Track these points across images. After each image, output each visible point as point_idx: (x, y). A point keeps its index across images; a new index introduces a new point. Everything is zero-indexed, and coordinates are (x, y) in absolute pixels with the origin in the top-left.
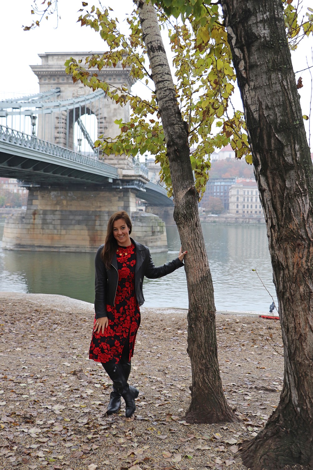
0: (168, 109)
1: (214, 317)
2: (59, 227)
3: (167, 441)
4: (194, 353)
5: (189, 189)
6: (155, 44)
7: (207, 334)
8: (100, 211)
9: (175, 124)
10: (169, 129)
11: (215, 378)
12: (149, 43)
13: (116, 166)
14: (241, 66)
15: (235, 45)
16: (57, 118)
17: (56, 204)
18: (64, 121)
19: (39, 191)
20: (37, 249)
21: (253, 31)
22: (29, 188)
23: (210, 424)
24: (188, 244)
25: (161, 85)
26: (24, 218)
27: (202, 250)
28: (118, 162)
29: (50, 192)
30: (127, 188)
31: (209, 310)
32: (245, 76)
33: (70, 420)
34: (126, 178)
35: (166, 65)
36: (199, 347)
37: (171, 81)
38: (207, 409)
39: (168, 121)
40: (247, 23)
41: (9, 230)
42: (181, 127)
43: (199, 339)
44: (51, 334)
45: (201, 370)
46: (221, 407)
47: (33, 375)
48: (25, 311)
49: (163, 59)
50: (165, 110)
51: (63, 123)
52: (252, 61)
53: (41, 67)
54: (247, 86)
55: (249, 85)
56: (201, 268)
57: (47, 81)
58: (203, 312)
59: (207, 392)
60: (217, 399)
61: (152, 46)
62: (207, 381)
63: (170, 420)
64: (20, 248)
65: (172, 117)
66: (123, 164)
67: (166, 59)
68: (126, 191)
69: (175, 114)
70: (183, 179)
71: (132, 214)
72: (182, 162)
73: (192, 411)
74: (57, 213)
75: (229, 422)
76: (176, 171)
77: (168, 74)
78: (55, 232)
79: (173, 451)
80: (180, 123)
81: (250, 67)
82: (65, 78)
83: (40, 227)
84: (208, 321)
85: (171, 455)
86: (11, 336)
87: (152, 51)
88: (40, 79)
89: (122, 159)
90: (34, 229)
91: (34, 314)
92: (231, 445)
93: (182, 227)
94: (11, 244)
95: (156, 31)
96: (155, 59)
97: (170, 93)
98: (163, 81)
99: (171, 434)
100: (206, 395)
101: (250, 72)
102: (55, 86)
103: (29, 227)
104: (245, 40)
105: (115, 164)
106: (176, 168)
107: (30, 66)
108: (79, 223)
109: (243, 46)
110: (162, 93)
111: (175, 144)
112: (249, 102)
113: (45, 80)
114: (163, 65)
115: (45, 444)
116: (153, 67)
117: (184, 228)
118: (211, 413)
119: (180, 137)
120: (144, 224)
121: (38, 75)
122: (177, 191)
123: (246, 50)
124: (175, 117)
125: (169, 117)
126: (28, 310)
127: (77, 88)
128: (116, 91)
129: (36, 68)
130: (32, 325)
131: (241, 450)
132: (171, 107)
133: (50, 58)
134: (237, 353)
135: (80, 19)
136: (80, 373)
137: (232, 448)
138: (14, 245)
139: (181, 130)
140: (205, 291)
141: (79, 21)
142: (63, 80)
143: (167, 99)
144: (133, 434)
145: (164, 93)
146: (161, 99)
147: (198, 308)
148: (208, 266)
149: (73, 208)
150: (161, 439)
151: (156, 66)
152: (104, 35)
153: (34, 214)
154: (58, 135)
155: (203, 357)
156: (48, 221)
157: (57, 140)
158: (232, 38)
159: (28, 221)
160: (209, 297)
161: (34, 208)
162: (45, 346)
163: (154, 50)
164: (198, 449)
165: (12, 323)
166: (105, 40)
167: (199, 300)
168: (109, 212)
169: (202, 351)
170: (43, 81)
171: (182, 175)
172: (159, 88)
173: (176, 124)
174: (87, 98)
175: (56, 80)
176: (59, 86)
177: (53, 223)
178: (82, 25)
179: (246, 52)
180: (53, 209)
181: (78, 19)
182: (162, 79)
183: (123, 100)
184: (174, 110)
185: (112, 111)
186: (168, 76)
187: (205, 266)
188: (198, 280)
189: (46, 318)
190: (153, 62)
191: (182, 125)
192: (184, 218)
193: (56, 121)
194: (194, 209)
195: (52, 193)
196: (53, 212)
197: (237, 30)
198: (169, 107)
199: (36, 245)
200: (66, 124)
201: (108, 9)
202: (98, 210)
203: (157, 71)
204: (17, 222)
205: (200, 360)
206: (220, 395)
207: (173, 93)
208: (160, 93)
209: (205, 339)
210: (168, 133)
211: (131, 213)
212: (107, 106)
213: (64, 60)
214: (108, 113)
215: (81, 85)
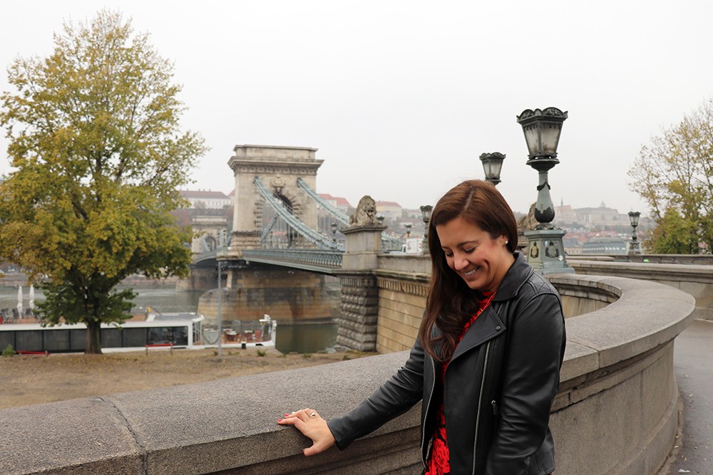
2: (263, 303)
8: (300, 288)
16: (256, 204)
17: (260, 282)
26: (228, 296)
57: (246, 171)
74: (261, 290)
78: (260, 308)
83: (245, 304)
90: (240, 306)
102: (254, 175)
103: (235, 304)
108: (282, 299)
127: (274, 177)
133: (248, 150)
142: (261, 170)
149: (276, 286)
153: (239, 292)
154: (259, 220)
156: (253, 298)
157: (257, 224)
161: (238, 287)
168: (308, 289)
175: (255, 170)
176: (257, 175)
177: (258, 299)
180: (257, 287)
185: (306, 199)
193: (256, 207)
195: (255, 273)
196: (257, 290)
202: (298, 286)
212: (301, 194)
213: (262, 152)
214: (302, 200)
215: (278, 175)
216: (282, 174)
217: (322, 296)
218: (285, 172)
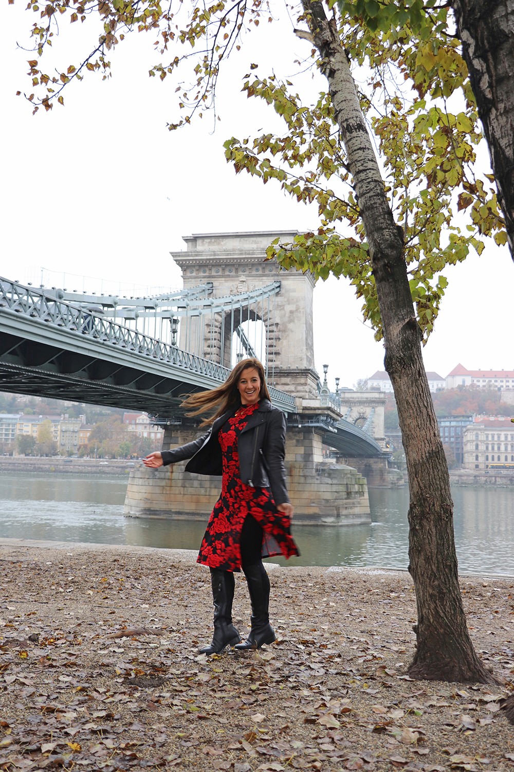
0: (373, 208)
1: (451, 514)
3: (379, 696)
4: (419, 571)
5: (407, 320)
6: (352, 122)
7: (441, 540)
9: (384, 229)
10: (376, 235)
11: (455, 610)
12: (344, 122)
13: (293, 394)
14: (484, 83)
15: (474, 54)
16: (208, 325)
18: (217, 330)
19: (179, 431)
20: (175, 517)
21: (502, 27)
22: (165, 427)
23: (449, 682)
24: (407, 402)
25: (362, 176)
27: (430, 411)
28: (296, 388)
29: (196, 433)
30: (309, 427)
31: (443, 502)
32: (489, 96)
33: (222, 670)
34: (307, 412)
35: (369, 149)
36: (428, 560)
37: (377, 170)
38: (444, 659)
39: (373, 225)
40: (492, 17)
41: (135, 488)
42: (393, 233)
43: (427, 547)
44: (195, 592)
45: (431, 596)
46: (466, 658)
47: (165, 627)
48: (156, 567)
49: (365, 140)
50: (369, 209)
51: (216, 332)
52: (501, 72)
53: (186, 254)
54: (494, 111)
55: (497, 109)
56: (428, 438)
57: (194, 274)
58: (434, 505)
59: (442, 631)
60: (459, 644)
61: (348, 125)
62: (442, 614)
63: (383, 675)
64: (150, 514)
65: (380, 218)
66: (303, 392)
67: (368, 141)
68: (307, 431)
69: (384, 214)
70: (398, 306)
71: (317, 465)
72: (395, 281)
73: (418, 663)
75: (480, 683)
76: (387, 295)
77: (372, 161)
78: (203, 491)
79: (389, 705)
80: (391, 227)
81: (498, 81)
82: (220, 269)
83: (180, 483)
84: (441, 519)
85: (386, 710)
86: (133, 592)
87: (349, 132)
88: (184, 270)
89: (302, 384)
90: (171, 486)
91: (169, 570)
92: (487, 703)
93: (397, 378)
94: (138, 509)
95: (355, 105)
96: (353, 141)
97: (376, 186)
98: (365, 170)
99: (385, 689)
100: (441, 637)
101: (498, 88)
102: (206, 280)
103: (163, 483)
104: (488, 43)
105: (293, 392)
106: (387, 291)
107: (171, 253)
109: (487, 51)
110: (364, 186)
111: (384, 256)
112: (498, 135)
113: (192, 273)
114: (365, 148)
115: (184, 694)
116: (350, 152)
117: (400, 378)
118: (451, 664)
119: (392, 246)
120: (335, 481)
121: (181, 266)
122: (389, 325)
123: (490, 57)
124: (384, 218)
125: (376, 219)
126: (161, 565)
127: (237, 283)
128: (297, 181)
129: (179, 256)
130: (166, 582)
131: (504, 708)
132: (378, 205)
133: (199, 242)
134: (487, 621)
135: (246, 87)
136: (238, 625)
137: (488, 706)
138: (142, 510)
139: (393, 237)
140: (436, 473)
141: (244, 89)
142: (217, 272)
143: (372, 194)
144: (323, 688)
145: (367, 187)
146: (362, 195)
147: (425, 500)
148: (439, 436)
150: (367, 694)
151: (355, 150)
152: (280, 109)
154: (209, 350)
155: (435, 576)
157: (208, 356)
158: (469, 45)
159: (162, 475)
160: (442, 483)
162: (185, 604)
163: (352, 129)
164: (432, 706)
165: (136, 579)
166: (281, 115)
167: (425, 487)
169: (433, 567)
170: (189, 274)
171: (396, 300)
172: (360, 180)
173: (386, 228)
174: (251, 295)
175: (208, 272)
176: (211, 280)
177: (199, 478)
178: (249, 95)
179: (491, 61)
181: (243, 86)
182: (364, 168)
183: (307, 194)
184: (383, 208)
185: (287, 315)
186: (373, 163)
187: (435, 435)
188: (424, 456)
189: (187, 575)
190: (351, 146)
191: (395, 231)
192: (400, 362)
193: (207, 329)
194: (415, 350)
197: (476, 31)
198: (375, 206)
199: (173, 510)
200: (220, 333)
201: (286, 83)
203: (356, 157)
204: (147, 477)
205: (430, 580)
206: (464, 639)
207: (380, 186)
208: (362, 187)
209: (438, 548)
210: (374, 241)
211: (315, 464)
212: (280, 307)
213: (219, 244)
214: (282, 317)
215: (243, 278)
216: (249, 276)
217: (305, 477)
218: (254, 273)
